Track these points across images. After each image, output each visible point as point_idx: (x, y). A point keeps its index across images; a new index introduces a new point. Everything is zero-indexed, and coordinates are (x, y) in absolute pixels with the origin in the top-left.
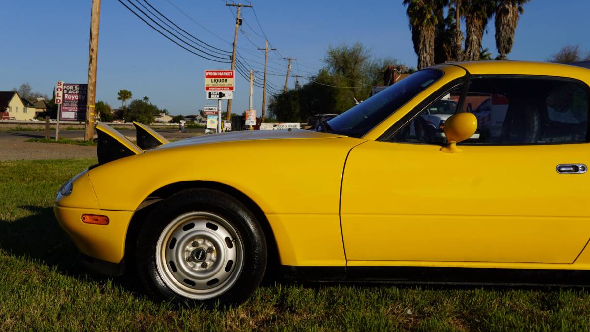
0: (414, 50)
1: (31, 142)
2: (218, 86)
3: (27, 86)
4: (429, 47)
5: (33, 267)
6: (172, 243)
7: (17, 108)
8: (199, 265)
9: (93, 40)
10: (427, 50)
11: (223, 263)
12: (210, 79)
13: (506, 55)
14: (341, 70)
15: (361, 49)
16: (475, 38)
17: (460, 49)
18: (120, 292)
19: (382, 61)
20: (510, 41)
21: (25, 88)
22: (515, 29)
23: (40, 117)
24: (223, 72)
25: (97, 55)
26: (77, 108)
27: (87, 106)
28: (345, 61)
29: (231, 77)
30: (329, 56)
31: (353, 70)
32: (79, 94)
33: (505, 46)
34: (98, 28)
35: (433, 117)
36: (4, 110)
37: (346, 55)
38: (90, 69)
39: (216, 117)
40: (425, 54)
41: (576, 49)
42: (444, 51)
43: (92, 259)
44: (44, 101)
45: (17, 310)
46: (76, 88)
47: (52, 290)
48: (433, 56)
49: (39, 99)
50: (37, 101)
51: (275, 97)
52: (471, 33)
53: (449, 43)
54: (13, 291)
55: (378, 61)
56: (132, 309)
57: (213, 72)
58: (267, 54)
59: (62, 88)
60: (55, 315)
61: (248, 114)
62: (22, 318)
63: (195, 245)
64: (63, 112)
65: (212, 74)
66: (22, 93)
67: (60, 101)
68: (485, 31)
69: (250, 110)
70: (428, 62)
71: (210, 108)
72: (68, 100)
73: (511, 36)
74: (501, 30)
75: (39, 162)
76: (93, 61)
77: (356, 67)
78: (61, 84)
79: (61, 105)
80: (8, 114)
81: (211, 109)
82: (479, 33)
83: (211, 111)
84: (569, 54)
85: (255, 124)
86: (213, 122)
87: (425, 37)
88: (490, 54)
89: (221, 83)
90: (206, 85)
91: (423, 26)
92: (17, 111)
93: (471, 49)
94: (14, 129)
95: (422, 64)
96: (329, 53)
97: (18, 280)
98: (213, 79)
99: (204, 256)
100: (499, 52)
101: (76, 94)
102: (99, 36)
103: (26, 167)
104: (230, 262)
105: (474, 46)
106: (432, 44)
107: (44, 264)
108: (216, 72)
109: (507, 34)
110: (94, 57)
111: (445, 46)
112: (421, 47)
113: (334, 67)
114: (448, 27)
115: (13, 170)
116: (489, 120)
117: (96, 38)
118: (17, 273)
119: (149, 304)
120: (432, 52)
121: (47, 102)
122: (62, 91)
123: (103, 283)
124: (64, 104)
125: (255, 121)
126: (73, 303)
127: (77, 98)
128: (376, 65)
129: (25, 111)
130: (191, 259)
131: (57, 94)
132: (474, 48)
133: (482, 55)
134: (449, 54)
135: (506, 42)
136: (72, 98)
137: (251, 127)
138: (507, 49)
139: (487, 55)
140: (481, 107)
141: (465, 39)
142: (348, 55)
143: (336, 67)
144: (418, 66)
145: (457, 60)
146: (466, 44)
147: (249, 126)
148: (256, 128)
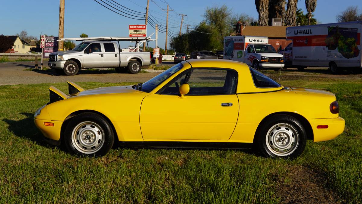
0: (256, 10)
1: (27, 71)
2: (137, 34)
3: (25, 32)
4: (266, 9)
5: (27, 142)
6: (78, 133)
7: (19, 46)
8: (88, 141)
9: (61, 12)
10: (264, 10)
11: (97, 140)
12: (132, 30)
13: (312, 13)
14: (214, 22)
15: (226, 9)
16: (293, 2)
17: (284, 10)
18: (60, 151)
19: (239, 16)
20: (314, 5)
21: (24, 33)
23: (32, 51)
24: (140, 26)
25: (64, 20)
26: (52, 51)
27: (58, 50)
28: (216, 16)
29: (145, 29)
30: (207, 13)
31: (221, 22)
32: (54, 43)
33: (311, 8)
34: (64, 5)
35: (257, 54)
36: (11, 48)
37: (217, 12)
38: (60, 29)
40: (263, 13)
41: (356, 8)
42: (275, 10)
43: (49, 139)
44: (35, 41)
45: (21, 158)
46: (52, 39)
47: (34, 151)
48: (268, 14)
49: (32, 40)
50: (31, 42)
51: (174, 39)
53: (278, 5)
54: (19, 151)
55: (236, 16)
56: (62, 157)
57: (134, 26)
58: (168, 13)
59: (44, 39)
60: (35, 160)
61: (155, 51)
62: (23, 160)
63: (86, 133)
64: (45, 53)
65: (133, 27)
66: (22, 36)
67: (43, 47)
69: (156, 48)
70: (265, 17)
71: (132, 47)
72: (48, 46)
73: (315, 2)
75: (31, 85)
76: (61, 24)
77: (223, 20)
78: (43, 37)
79: (44, 49)
80: (13, 50)
84: (352, 11)
85: (159, 57)
87: (263, 2)
88: (303, 12)
89: (139, 32)
90: (129, 34)
92: (19, 48)
93: (290, 9)
94: (17, 59)
95: (261, 19)
96: (206, 11)
97: (21, 147)
98: (134, 30)
99: (90, 138)
100: (308, 11)
101: (52, 43)
102: (65, 9)
103: (25, 89)
104: (100, 140)
105: (292, 7)
106: (267, 6)
107: (31, 141)
108: (135, 26)
110: (62, 21)
111: (276, 7)
112: (260, 8)
115: (18, 91)
116: (291, 55)
117: (63, 11)
118: (20, 144)
119: (70, 156)
120: (267, 11)
121: (37, 42)
122: (44, 41)
123: (54, 148)
124: (46, 48)
125: (159, 55)
126: (41, 156)
127: (53, 45)
128: (235, 18)
129: (23, 48)
130: (85, 139)
131: (42, 43)
132: (292, 9)
133: (297, 13)
134: (278, 12)
135: (312, 5)
136: (50, 45)
137: (157, 59)
138: (313, 9)
139: (302, 13)
140: (287, 48)
141: (287, 4)
142: (218, 12)
143: (211, 20)
144: (259, 20)
145: (282, 16)
146: (287, 7)
147: (155, 58)
148: (160, 59)
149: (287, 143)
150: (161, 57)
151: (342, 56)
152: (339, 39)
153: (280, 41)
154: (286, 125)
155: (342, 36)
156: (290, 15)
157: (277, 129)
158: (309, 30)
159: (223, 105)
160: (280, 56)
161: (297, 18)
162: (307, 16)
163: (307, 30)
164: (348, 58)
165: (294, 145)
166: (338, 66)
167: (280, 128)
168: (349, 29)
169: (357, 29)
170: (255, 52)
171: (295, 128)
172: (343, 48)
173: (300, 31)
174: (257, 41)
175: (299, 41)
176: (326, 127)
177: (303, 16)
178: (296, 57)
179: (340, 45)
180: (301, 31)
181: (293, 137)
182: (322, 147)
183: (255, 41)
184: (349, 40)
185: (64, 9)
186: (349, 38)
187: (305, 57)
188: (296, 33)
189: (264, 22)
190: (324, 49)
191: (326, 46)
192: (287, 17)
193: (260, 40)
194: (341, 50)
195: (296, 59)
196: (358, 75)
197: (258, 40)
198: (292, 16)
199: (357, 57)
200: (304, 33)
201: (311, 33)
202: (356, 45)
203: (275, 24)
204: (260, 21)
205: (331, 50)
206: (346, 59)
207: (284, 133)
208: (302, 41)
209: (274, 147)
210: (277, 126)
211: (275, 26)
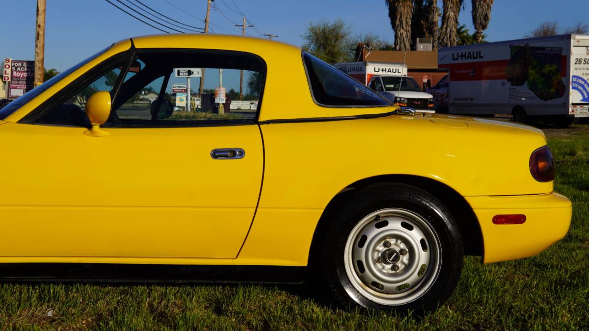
0: (391, 26)
4: (406, 24)
9: (39, 16)
10: (404, 26)
13: (482, 31)
14: (322, 47)
15: (342, 25)
16: (452, 14)
17: (437, 26)
19: (363, 37)
20: (486, 17)
22: (492, 6)
25: (44, 31)
26: (25, 86)
27: (35, 83)
28: (326, 38)
30: (310, 33)
31: (334, 47)
32: (27, 72)
33: (481, 22)
34: (45, 4)
37: (327, 31)
38: (37, 46)
39: (185, 95)
40: (402, 31)
41: (555, 25)
42: (422, 28)
46: (25, 65)
52: (448, 9)
53: (427, 19)
55: (358, 38)
58: (245, 31)
59: (10, 65)
61: (218, 92)
64: (12, 90)
67: (8, 79)
68: (462, 7)
69: (219, 87)
70: (405, 38)
72: (17, 77)
73: (488, 12)
74: (477, 6)
76: (40, 37)
77: (337, 43)
78: (9, 61)
79: (9, 82)
81: (180, 87)
82: (455, 10)
83: (180, 88)
84: (548, 30)
85: (224, 102)
86: (181, 100)
87: (401, 13)
88: (468, 30)
91: (399, 3)
93: (447, 26)
95: (399, 41)
96: (310, 29)
100: (476, 28)
101: (24, 72)
102: (47, 11)
105: (450, 22)
106: (409, 21)
109: (483, 10)
110: (41, 33)
111: (422, 22)
112: (397, 23)
113: (315, 43)
114: (426, 3)
116: (447, 96)
117: (43, 13)
120: (409, 29)
122: (10, 68)
124: (13, 81)
125: (225, 99)
127: (26, 76)
128: (357, 41)
131: (6, 71)
132: (451, 24)
133: (459, 32)
134: (427, 31)
135: (482, 18)
136: (20, 76)
137: (221, 105)
138: (484, 25)
139: (466, 31)
140: (441, 84)
141: (442, 16)
142: (329, 31)
143: (316, 44)
144: (395, 43)
145: (433, 36)
146: (442, 21)
147: (218, 104)
148: (227, 106)
149: (408, 267)
150: (229, 102)
151: (535, 96)
152: (530, 67)
153: (429, 76)
154: (403, 214)
155: (535, 62)
156: (446, 34)
157: (379, 226)
158: (477, 52)
159: (217, 154)
160: (429, 96)
161: (458, 40)
162: (475, 37)
163: (473, 52)
164: (546, 100)
165: (426, 272)
166: (528, 114)
167: (385, 224)
168: (547, 49)
169: (562, 48)
170: (385, 90)
171: (431, 222)
172: (537, 82)
173: (462, 53)
174: (387, 71)
175: (459, 72)
176: (519, 219)
177: (468, 37)
178: (456, 99)
179: (531, 77)
180: (464, 54)
181: (424, 248)
182: (505, 272)
183: (384, 71)
184: (548, 68)
185: (45, 11)
186: (548, 65)
187: (472, 99)
188: (455, 57)
189: (403, 46)
190: (503, 84)
191: (506, 80)
192: (442, 37)
193: (393, 69)
194: (533, 87)
195: (456, 102)
196: (562, 130)
197: (389, 69)
198: (450, 36)
199: (562, 98)
200: (468, 57)
201: (481, 57)
202: (559, 76)
203: (421, 47)
204: (397, 44)
205: (516, 86)
206: (543, 102)
207: (397, 237)
208: (466, 72)
209: (370, 279)
210: (378, 217)
211: (421, 51)
